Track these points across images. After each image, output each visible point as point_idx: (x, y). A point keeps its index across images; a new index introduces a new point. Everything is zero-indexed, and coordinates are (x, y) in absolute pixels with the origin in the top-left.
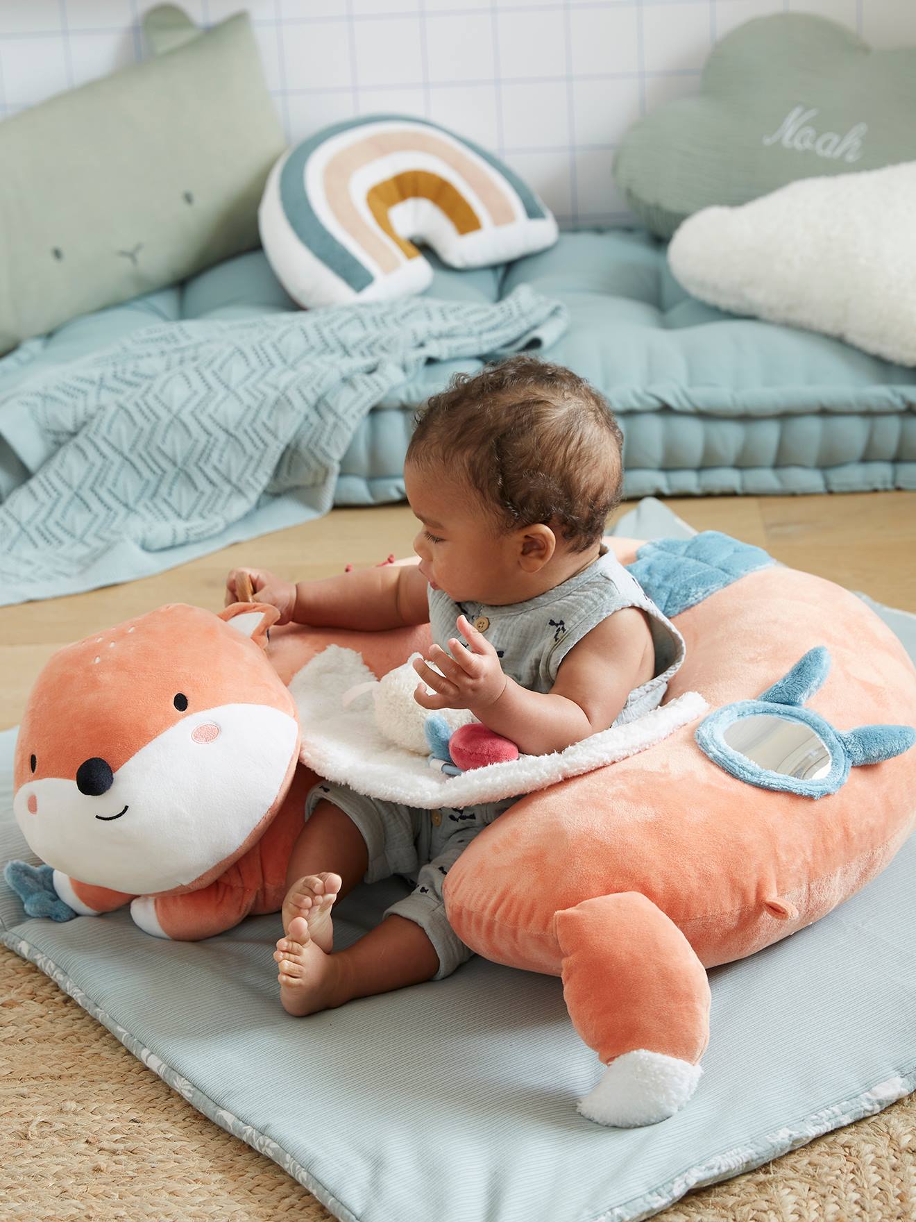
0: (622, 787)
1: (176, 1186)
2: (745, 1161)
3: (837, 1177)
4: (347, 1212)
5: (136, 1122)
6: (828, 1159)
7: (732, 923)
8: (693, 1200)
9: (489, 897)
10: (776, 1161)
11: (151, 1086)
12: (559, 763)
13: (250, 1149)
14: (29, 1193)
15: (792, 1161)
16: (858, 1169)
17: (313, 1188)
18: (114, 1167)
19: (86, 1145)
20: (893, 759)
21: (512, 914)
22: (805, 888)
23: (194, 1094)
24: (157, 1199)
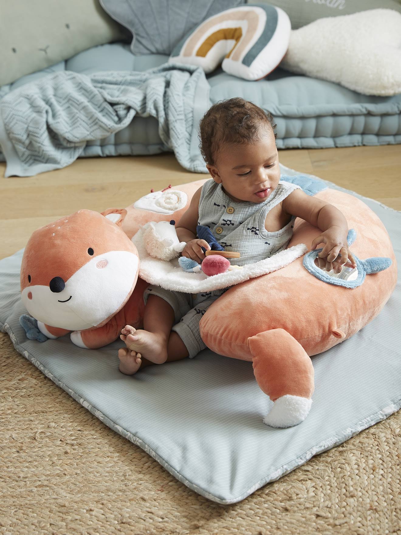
0: (274, 284)
1: (100, 460)
2: (334, 442)
3: (371, 448)
4: (173, 470)
5: (80, 431)
6: (366, 440)
7: (318, 339)
8: (314, 459)
9: (219, 330)
10: (346, 442)
11: (85, 415)
12: (248, 273)
13: (129, 442)
14: (39, 464)
15: (352, 441)
16: (380, 444)
17: (158, 459)
18: (73, 452)
19: (61, 442)
20: (382, 271)
21: (229, 337)
22: (347, 325)
23: (104, 418)
24: (93, 465)
